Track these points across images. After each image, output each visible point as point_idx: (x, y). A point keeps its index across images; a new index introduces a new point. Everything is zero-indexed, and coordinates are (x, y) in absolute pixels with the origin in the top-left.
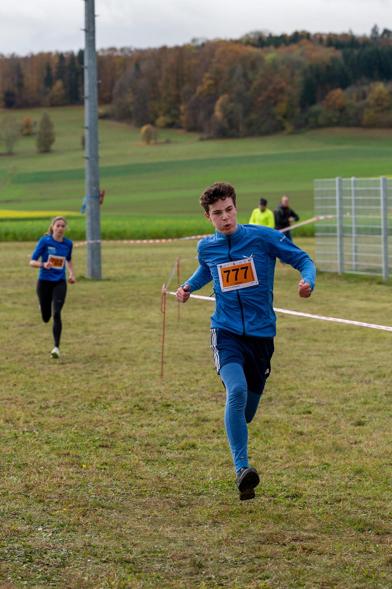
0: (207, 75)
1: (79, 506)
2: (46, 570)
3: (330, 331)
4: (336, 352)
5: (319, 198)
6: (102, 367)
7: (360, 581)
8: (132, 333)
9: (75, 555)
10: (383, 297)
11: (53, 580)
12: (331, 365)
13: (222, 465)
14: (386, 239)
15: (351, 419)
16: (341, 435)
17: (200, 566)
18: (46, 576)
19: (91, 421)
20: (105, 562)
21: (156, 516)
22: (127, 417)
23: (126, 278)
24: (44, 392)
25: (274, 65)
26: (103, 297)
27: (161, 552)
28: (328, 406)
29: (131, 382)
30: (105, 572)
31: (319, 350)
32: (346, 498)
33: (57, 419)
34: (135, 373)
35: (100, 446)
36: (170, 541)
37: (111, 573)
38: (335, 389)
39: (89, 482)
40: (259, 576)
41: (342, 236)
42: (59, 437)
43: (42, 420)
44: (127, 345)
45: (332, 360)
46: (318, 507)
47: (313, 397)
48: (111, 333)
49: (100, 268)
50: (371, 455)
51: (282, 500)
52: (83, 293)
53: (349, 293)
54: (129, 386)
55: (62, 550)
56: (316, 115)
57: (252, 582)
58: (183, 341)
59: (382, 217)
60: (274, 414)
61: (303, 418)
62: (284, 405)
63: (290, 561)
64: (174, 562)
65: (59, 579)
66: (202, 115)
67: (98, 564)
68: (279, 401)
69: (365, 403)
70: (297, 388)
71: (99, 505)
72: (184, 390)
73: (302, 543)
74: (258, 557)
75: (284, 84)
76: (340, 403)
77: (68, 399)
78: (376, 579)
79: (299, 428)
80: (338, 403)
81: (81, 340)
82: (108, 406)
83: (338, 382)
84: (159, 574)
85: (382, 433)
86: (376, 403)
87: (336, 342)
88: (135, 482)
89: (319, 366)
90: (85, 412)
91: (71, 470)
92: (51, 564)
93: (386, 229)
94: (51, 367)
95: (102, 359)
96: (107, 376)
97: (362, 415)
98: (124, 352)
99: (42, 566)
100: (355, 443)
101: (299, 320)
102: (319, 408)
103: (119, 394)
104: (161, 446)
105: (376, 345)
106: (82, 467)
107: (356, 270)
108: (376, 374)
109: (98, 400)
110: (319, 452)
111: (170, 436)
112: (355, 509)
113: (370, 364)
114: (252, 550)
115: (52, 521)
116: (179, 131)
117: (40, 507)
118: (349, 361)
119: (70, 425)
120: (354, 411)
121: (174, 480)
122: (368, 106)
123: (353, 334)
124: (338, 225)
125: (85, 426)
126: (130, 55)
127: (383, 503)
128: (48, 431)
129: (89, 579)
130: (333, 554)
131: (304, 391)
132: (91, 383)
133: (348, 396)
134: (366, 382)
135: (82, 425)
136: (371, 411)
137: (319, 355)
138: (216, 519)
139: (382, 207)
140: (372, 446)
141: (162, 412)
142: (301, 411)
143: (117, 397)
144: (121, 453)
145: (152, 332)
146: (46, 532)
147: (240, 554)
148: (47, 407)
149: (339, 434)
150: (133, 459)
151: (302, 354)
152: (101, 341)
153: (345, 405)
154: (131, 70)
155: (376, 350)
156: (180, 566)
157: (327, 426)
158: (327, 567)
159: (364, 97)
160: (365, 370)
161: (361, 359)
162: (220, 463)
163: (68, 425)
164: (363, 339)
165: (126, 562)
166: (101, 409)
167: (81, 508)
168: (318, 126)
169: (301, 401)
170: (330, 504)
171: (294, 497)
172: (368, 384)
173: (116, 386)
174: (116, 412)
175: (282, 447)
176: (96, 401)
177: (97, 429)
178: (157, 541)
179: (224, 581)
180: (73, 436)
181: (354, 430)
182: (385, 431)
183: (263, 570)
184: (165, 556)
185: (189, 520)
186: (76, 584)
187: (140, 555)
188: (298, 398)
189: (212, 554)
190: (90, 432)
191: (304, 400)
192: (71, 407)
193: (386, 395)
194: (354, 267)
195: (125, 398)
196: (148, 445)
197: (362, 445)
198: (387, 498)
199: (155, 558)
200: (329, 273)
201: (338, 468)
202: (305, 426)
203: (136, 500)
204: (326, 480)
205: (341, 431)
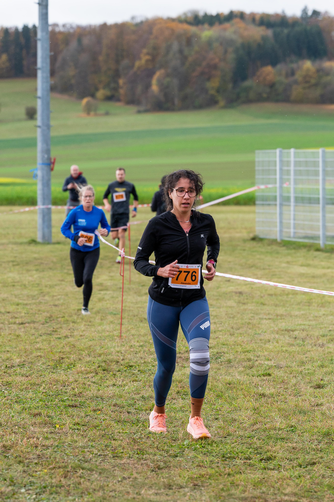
0: (145, 51)
1: (59, 467)
3: (276, 295)
4: (286, 316)
5: (260, 168)
6: (61, 328)
10: (323, 263)
12: (284, 329)
14: (324, 207)
15: (310, 381)
16: (303, 398)
21: (136, 478)
22: (92, 378)
24: (8, 351)
25: (210, 43)
26: (55, 260)
28: (286, 368)
31: (269, 314)
32: (319, 462)
33: (23, 378)
34: (94, 334)
35: (69, 406)
38: (291, 353)
39: (64, 443)
41: (281, 205)
43: (10, 379)
45: (284, 324)
46: (293, 470)
47: (271, 360)
49: (50, 232)
52: (36, 256)
53: (289, 259)
54: (90, 346)
56: (247, 90)
58: (137, 303)
59: (321, 187)
60: (235, 376)
61: (264, 380)
62: (244, 367)
66: (139, 89)
68: (237, 363)
69: (322, 366)
70: (254, 351)
71: (79, 467)
72: (144, 352)
75: (217, 60)
76: (298, 366)
77: (31, 358)
79: (261, 390)
80: (296, 366)
81: (37, 301)
82: (72, 366)
83: (293, 345)
87: (284, 306)
88: (110, 443)
89: (272, 329)
90: (50, 371)
91: (45, 430)
93: (324, 198)
94: (11, 327)
95: (60, 319)
96: (66, 337)
97: (321, 377)
100: (317, 405)
101: (246, 285)
102: (278, 371)
104: (129, 406)
105: (322, 309)
106: (56, 427)
107: (294, 237)
108: (328, 337)
109: (61, 359)
111: (137, 397)
112: (329, 473)
113: (321, 328)
115: (34, 483)
116: (118, 104)
117: (20, 468)
118: (300, 325)
119: (38, 385)
120: (312, 374)
121: (148, 441)
122: (296, 82)
123: (299, 298)
124: (278, 194)
125: (53, 386)
126: (72, 31)
128: (17, 389)
131: (262, 354)
132: (53, 344)
133: (304, 359)
134: (320, 345)
135: (49, 385)
136: (329, 374)
137: (269, 319)
138: (196, 482)
139: (321, 178)
141: (125, 373)
142: (260, 373)
143: (80, 357)
144: (91, 413)
145: (106, 294)
146: (29, 494)
148: (12, 366)
149: (300, 396)
150: (104, 419)
151: (253, 317)
152: (57, 303)
153: (303, 368)
154: (74, 44)
155: (324, 315)
157: (287, 388)
159: (293, 73)
160: (316, 334)
161: (311, 323)
163: (35, 384)
164: (309, 303)
166: (65, 369)
167: (62, 470)
168: (249, 101)
169: (260, 364)
170: (304, 467)
171: (268, 460)
172: (321, 347)
174: (82, 372)
175: (247, 409)
176: (59, 362)
177: (64, 389)
180: (42, 396)
181: (314, 393)
185: (169, 483)
188: (257, 360)
190: (58, 391)
191: (262, 362)
192: (35, 367)
194: (292, 235)
195: (88, 359)
196: (115, 405)
197: (324, 408)
200: (269, 240)
201: (305, 430)
202: (267, 388)
203: (114, 462)
204: (296, 442)
205: (301, 394)
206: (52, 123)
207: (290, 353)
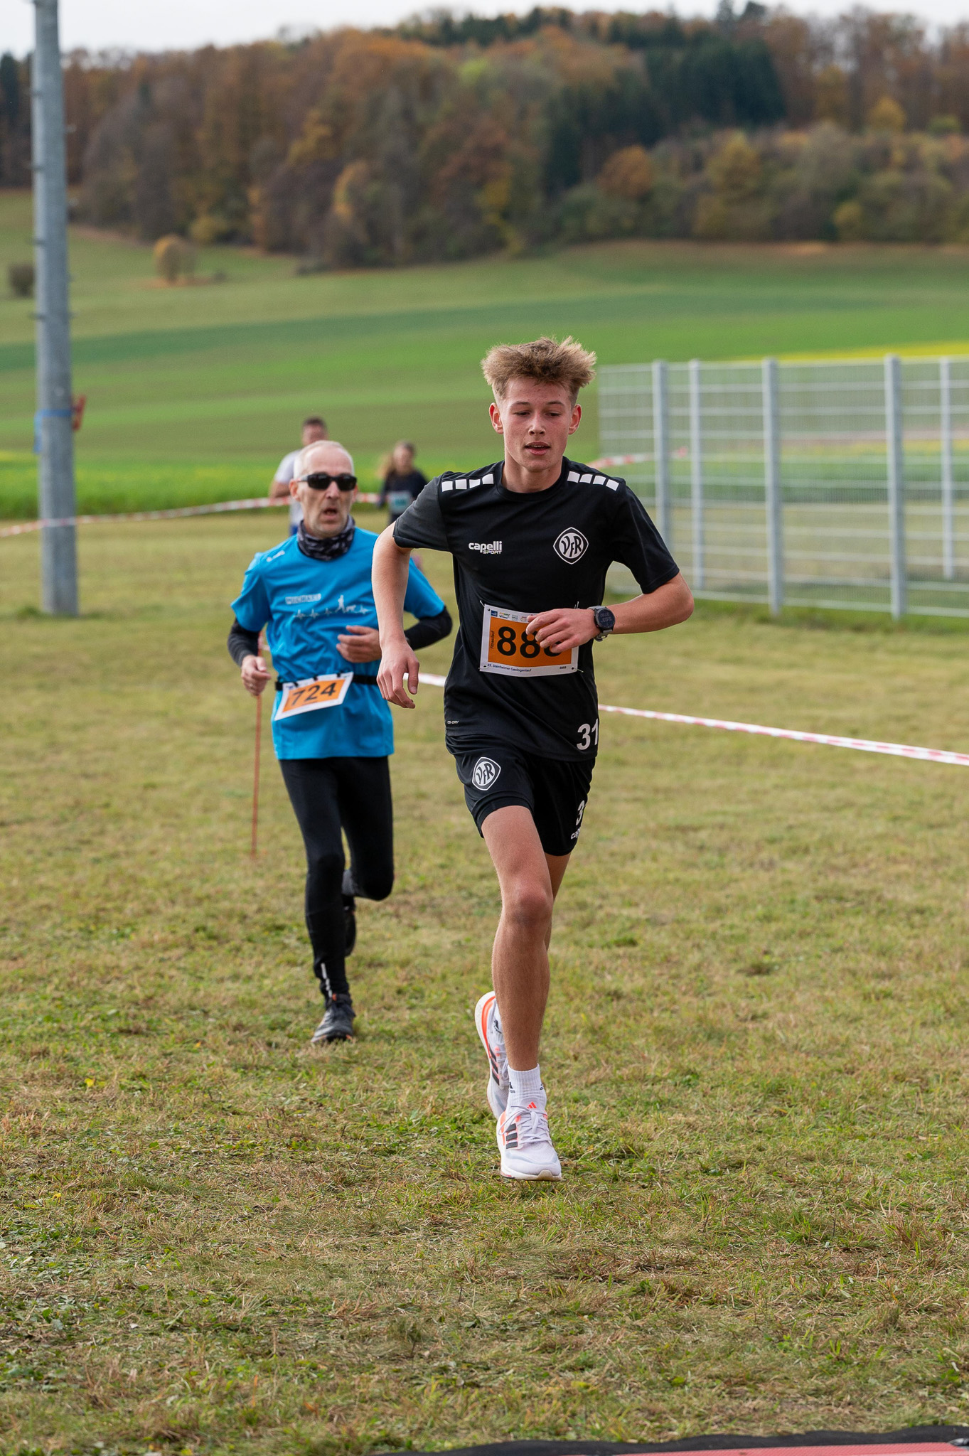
0: (315, 114)
1: (93, 1186)
2: (27, 1350)
3: (654, 738)
4: (678, 791)
5: (612, 413)
6: (102, 832)
7: (824, 1372)
8: (167, 749)
9: (97, 1311)
10: (778, 655)
11: (49, 1378)
12: (672, 824)
13: (429, 1076)
14: (777, 513)
15: (737, 958)
16: (717, 999)
17: (416, 1337)
18: (30, 1367)
19: (90, 970)
20: (173, 1329)
21: (286, 1209)
22: (179, 959)
23: (139, 613)
25: (480, 89)
26: (85, 659)
27: (312, 1302)
28: (676, 926)
29: (178, 871)
30: (176, 1356)
31: (635, 787)
32: (754, 1160)
34: (185, 848)
35: (121, 1031)
36: (332, 1272)
37: (195, 1359)
38: (689, 885)
39: (107, 1123)
40: (567, 1362)
41: (668, 507)
42: (15, 1009)
44: (156, 778)
45: (672, 812)
46: (687, 1182)
47: (637, 905)
48: (114, 748)
49: (74, 589)
50: (796, 1047)
51: (593, 1165)
52: (37, 649)
53: (692, 644)
54: (176, 878)
55: (62, 1300)
56: (581, 210)
57: (551, 1378)
59: (767, 457)
61: (618, 957)
62: (568, 924)
63: (638, 1323)
64: (347, 1326)
65: (62, 1376)
66: (302, 212)
67: (158, 1335)
69: (768, 918)
70: (595, 883)
71: (142, 1183)
73: (661, 1275)
74: (560, 1314)
75: (501, 136)
76: (706, 918)
77: (25, 913)
78: (863, 1367)
79: (610, 982)
80: (702, 919)
81: (42, 766)
82: (128, 930)
83: (693, 865)
84: (315, 1359)
85: (818, 993)
86: (794, 917)
87: (674, 766)
88: (223, 1121)
89: (641, 826)
90: (73, 945)
91: (58, 1093)
92: (38, 1336)
93: (777, 487)
95: (98, 811)
96: (115, 856)
97: (764, 947)
98: (152, 794)
99: (15, 1342)
100: (754, 1018)
102: (656, 932)
103: (153, 900)
104: (273, 1029)
105: (773, 772)
106: (85, 1085)
107: (703, 588)
108: (785, 844)
109: (102, 914)
110: (669, 1040)
111: (293, 1005)
112: (778, 1187)
113: (767, 822)
114: (543, 1295)
115: (28, 1226)
116: (248, 253)
118: (714, 813)
119: (41, 979)
120: (742, 938)
121: (319, 1116)
122: (707, 188)
123: (713, 745)
124: (658, 479)
125: (78, 982)
126: (125, 67)
127: (848, 1170)
129: (140, 1372)
130: (745, 1304)
131: (614, 890)
132: (80, 874)
133: (723, 901)
134: (762, 864)
135: (69, 979)
136: (785, 938)
138: (439, 1216)
139: (767, 434)
140: (796, 1026)
141: (265, 944)
142: (611, 937)
143: (149, 906)
144: (176, 1048)
145: (216, 745)
146: (16, 1253)
147: (512, 1306)
149: (710, 995)
150: (209, 1064)
152: (92, 769)
153: (718, 923)
154: (130, 102)
155: (776, 787)
156: (364, 1337)
157: (677, 977)
158: (736, 1336)
159: (698, 164)
160: (755, 836)
161: (744, 808)
162: (425, 1072)
163: (34, 978)
164: (739, 758)
165: (228, 1328)
166: (111, 938)
167: (97, 1191)
168: (586, 238)
169: (608, 915)
170: (715, 1174)
171: (623, 1157)
172: (767, 870)
173: (144, 881)
174: (151, 945)
175: (575, 1031)
176: (97, 919)
177: (108, 989)
178: (299, 1273)
179: (480, 1376)
180: (52, 1007)
181: (747, 986)
182: (823, 988)
183: (577, 1347)
184: (323, 1312)
185: (371, 1220)
186: (109, 1386)
187: (261, 1311)
188: (601, 907)
189: (443, 1306)
190: (91, 995)
191: (615, 911)
192: (34, 934)
193: (818, 898)
194: (697, 582)
195: (170, 911)
196: (239, 1027)
197: (770, 1024)
198: (854, 1157)
199: (300, 1319)
201: (720, 1082)
202: (626, 978)
203: (232, 1169)
204: (697, 1112)
205: (714, 988)
206: (76, 305)
207: (686, 885)
